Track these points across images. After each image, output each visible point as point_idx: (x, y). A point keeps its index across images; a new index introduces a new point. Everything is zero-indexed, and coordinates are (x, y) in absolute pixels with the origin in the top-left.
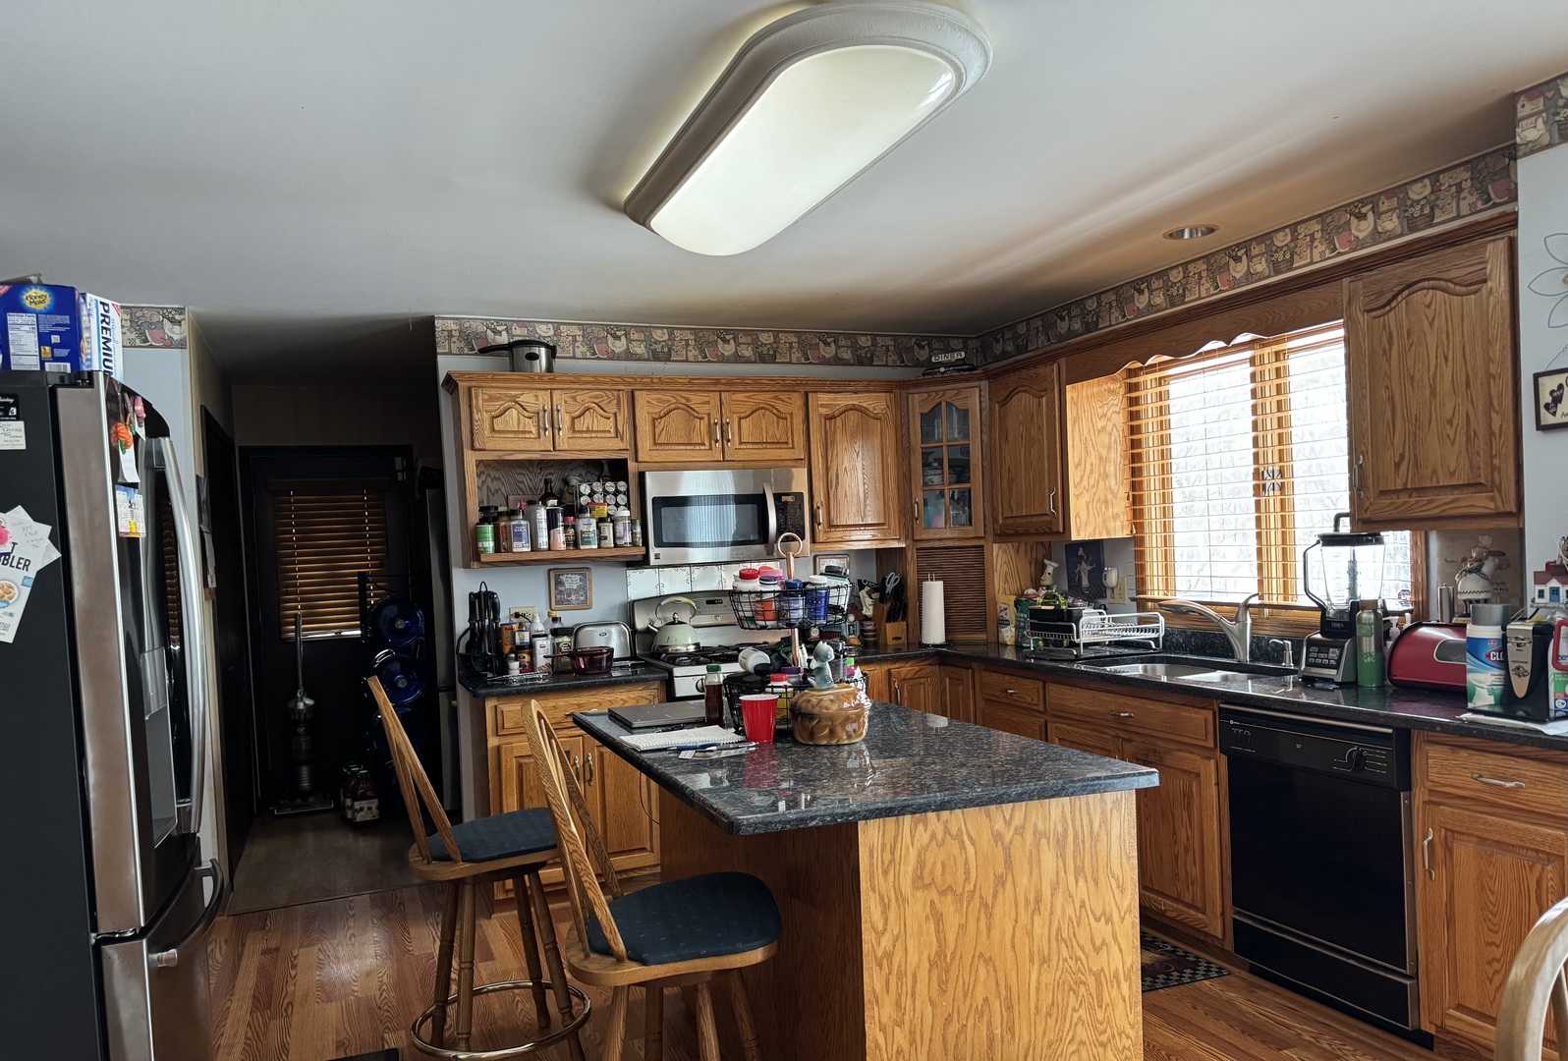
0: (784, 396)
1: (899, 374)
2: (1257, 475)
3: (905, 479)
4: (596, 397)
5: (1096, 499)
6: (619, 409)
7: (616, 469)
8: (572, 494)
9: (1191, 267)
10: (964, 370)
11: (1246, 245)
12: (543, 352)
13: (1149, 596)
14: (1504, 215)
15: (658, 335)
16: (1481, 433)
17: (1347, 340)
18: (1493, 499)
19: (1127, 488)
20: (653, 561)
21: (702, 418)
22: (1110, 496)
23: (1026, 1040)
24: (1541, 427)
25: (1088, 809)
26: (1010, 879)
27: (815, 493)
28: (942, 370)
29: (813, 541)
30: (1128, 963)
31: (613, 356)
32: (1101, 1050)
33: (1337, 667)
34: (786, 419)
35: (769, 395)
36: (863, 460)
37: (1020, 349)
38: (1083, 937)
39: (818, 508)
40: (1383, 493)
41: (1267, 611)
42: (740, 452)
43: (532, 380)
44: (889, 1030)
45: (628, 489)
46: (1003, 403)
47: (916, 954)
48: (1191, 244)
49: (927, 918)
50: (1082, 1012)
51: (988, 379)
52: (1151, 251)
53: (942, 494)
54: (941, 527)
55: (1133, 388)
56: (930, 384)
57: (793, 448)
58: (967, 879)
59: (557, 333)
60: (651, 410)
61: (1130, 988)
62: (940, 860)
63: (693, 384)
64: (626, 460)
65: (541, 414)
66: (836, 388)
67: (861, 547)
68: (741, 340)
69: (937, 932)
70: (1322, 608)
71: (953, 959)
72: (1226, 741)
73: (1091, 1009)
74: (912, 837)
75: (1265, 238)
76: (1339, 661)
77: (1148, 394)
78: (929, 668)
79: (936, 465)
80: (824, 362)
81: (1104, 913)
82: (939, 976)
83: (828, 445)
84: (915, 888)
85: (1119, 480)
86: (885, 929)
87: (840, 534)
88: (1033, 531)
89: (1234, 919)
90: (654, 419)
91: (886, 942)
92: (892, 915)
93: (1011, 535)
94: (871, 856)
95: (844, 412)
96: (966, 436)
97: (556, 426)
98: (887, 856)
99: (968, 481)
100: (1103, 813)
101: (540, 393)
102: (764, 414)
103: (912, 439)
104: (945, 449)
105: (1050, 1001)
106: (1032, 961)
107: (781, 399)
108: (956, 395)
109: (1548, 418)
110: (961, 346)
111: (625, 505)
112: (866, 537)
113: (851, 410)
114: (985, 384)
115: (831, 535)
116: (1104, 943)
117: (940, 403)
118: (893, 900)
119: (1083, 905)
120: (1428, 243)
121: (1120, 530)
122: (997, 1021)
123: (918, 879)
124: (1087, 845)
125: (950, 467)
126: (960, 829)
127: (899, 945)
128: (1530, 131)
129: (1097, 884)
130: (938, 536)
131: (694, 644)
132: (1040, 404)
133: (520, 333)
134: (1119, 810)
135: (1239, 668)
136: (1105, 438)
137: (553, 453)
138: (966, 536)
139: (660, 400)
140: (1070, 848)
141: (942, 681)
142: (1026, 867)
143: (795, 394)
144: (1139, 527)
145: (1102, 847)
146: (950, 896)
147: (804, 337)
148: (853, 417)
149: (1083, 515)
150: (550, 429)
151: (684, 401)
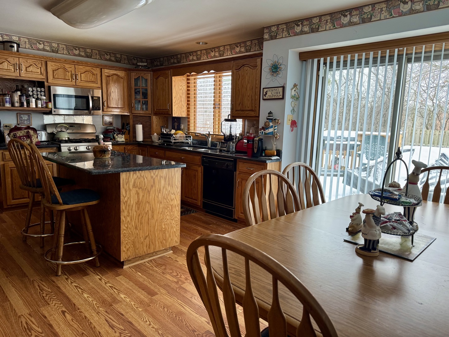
0: (95, 69)
1: (128, 66)
2: (214, 104)
3: (130, 96)
4: (34, 62)
5: (179, 107)
6: (42, 66)
7: (40, 84)
8: (25, 90)
9: (202, 51)
10: (146, 69)
11: (214, 48)
12: (15, 45)
13: (190, 131)
14: (260, 53)
15: (54, 45)
16: (254, 99)
17: (232, 75)
18: (255, 113)
19: (186, 104)
20: (53, 113)
21: (69, 72)
22: (182, 107)
23: (156, 219)
24: (263, 99)
25: (171, 172)
26: (154, 186)
27: (104, 97)
28: (140, 67)
29: (103, 111)
30: (178, 203)
31: (39, 49)
32: (172, 221)
33: (226, 148)
34: (95, 75)
35: (90, 68)
36: (118, 89)
37: (162, 65)
38: (169, 198)
39: (104, 102)
40: (236, 111)
41: (214, 136)
42: (81, 83)
43: (12, 54)
44: (126, 217)
45: (45, 91)
46: (157, 78)
47: (133, 201)
48: (202, 46)
49: (136, 194)
50: (168, 213)
51: (153, 72)
52: (193, 46)
53: (139, 101)
54: (139, 109)
55: (188, 79)
56: (137, 70)
57: (97, 84)
58: (145, 186)
59: (19, 40)
60: (53, 68)
61: (178, 208)
62: (139, 181)
63: (66, 61)
64: (44, 82)
65: (15, 65)
66: (110, 68)
67: (117, 114)
68: (81, 50)
69: (138, 197)
70: (224, 135)
71: (141, 202)
72: (203, 163)
73: (170, 212)
74: (133, 177)
75: (218, 47)
76: (226, 146)
77: (192, 81)
78: (136, 147)
79: (138, 93)
80: (106, 60)
81: (173, 193)
82: (138, 206)
83: (107, 84)
84: (133, 187)
85: (185, 102)
86: (126, 196)
87: (111, 110)
88: (163, 113)
89: (203, 201)
90: (53, 71)
91: (126, 199)
92: (128, 193)
93: (158, 114)
94: (123, 181)
95: (112, 75)
96: (147, 86)
97: (21, 69)
98: (127, 181)
99: (147, 98)
100: (174, 172)
101: (15, 58)
102: (88, 73)
103: (132, 85)
104: (141, 89)
105: (161, 211)
106: (158, 203)
107: (93, 69)
108: (144, 75)
109: (265, 98)
110: (145, 61)
111: (44, 95)
112: (118, 111)
113: (114, 75)
114: (152, 73)
115: (108, 110)
116: (173, 199)
117: (140, 76)
118: (128, 190)
119: (169, 191)
120: (247, 56)
121: (184, 115)
122: (150, 215)
123: (134, 186)
124: (171, 179)
125: (142, 94)
126: (144, 175)
127: (129, 200)
128: (266, 36)
129: (172, 187)
130: (139, 113)
131: (67, 138)
132: (166, 81)
133: (6, 38)
134: (178, 172)
135: (209, 148)
136: (181, 91)
137: (20, 77)
138: (146, 113)
139: (55, 65)
140: (167, 180)
141: (139, 151)
142: (158, 183)
143: (98, 68)
144: (188, 115)
145: (174, 180)
146: (141, 189)
147: (100, 52)
148: (115, 77)
149: (176, 110)
150: (19, 70)
151: (63, 66)
